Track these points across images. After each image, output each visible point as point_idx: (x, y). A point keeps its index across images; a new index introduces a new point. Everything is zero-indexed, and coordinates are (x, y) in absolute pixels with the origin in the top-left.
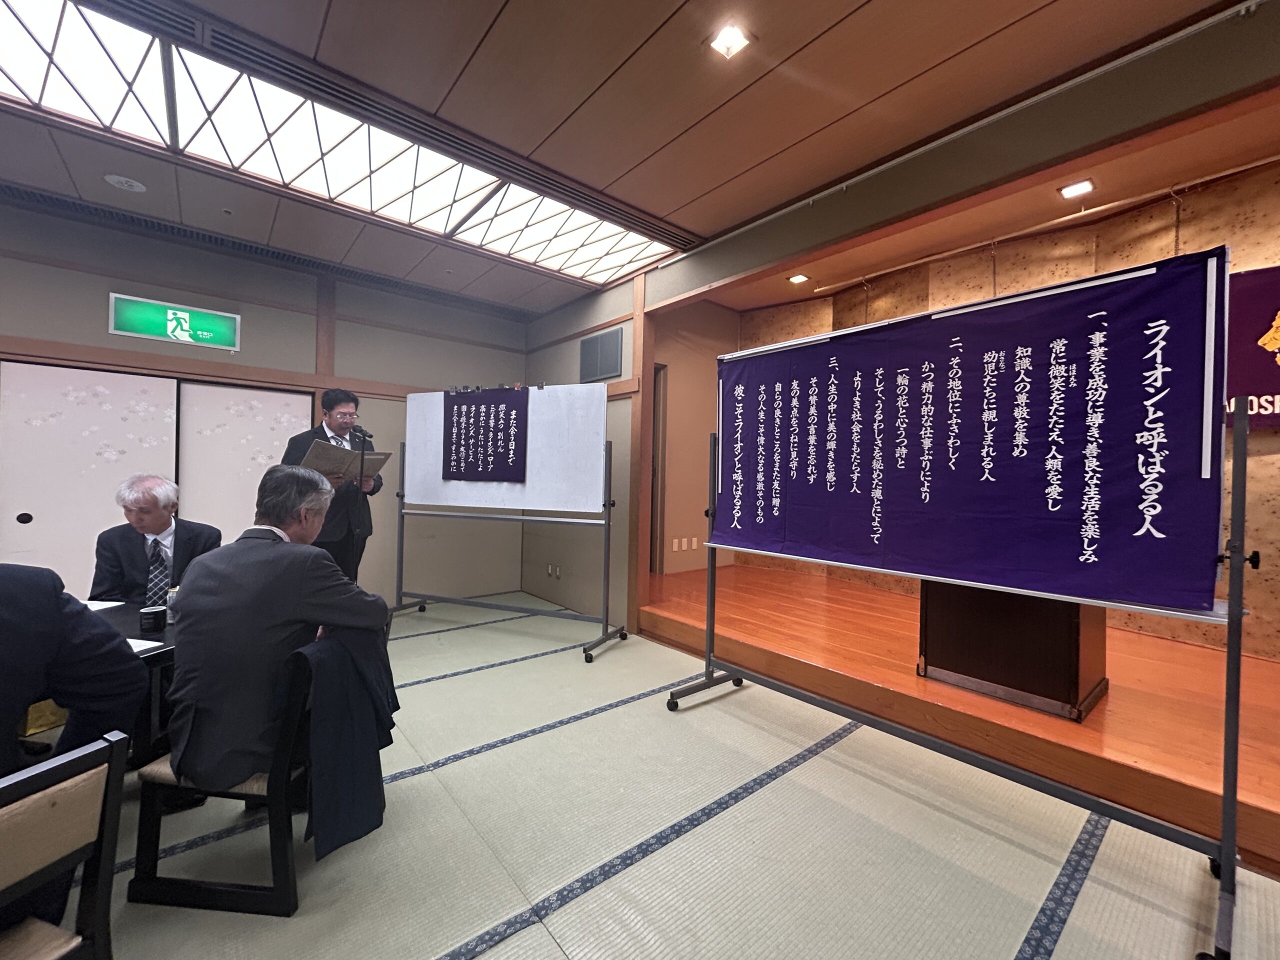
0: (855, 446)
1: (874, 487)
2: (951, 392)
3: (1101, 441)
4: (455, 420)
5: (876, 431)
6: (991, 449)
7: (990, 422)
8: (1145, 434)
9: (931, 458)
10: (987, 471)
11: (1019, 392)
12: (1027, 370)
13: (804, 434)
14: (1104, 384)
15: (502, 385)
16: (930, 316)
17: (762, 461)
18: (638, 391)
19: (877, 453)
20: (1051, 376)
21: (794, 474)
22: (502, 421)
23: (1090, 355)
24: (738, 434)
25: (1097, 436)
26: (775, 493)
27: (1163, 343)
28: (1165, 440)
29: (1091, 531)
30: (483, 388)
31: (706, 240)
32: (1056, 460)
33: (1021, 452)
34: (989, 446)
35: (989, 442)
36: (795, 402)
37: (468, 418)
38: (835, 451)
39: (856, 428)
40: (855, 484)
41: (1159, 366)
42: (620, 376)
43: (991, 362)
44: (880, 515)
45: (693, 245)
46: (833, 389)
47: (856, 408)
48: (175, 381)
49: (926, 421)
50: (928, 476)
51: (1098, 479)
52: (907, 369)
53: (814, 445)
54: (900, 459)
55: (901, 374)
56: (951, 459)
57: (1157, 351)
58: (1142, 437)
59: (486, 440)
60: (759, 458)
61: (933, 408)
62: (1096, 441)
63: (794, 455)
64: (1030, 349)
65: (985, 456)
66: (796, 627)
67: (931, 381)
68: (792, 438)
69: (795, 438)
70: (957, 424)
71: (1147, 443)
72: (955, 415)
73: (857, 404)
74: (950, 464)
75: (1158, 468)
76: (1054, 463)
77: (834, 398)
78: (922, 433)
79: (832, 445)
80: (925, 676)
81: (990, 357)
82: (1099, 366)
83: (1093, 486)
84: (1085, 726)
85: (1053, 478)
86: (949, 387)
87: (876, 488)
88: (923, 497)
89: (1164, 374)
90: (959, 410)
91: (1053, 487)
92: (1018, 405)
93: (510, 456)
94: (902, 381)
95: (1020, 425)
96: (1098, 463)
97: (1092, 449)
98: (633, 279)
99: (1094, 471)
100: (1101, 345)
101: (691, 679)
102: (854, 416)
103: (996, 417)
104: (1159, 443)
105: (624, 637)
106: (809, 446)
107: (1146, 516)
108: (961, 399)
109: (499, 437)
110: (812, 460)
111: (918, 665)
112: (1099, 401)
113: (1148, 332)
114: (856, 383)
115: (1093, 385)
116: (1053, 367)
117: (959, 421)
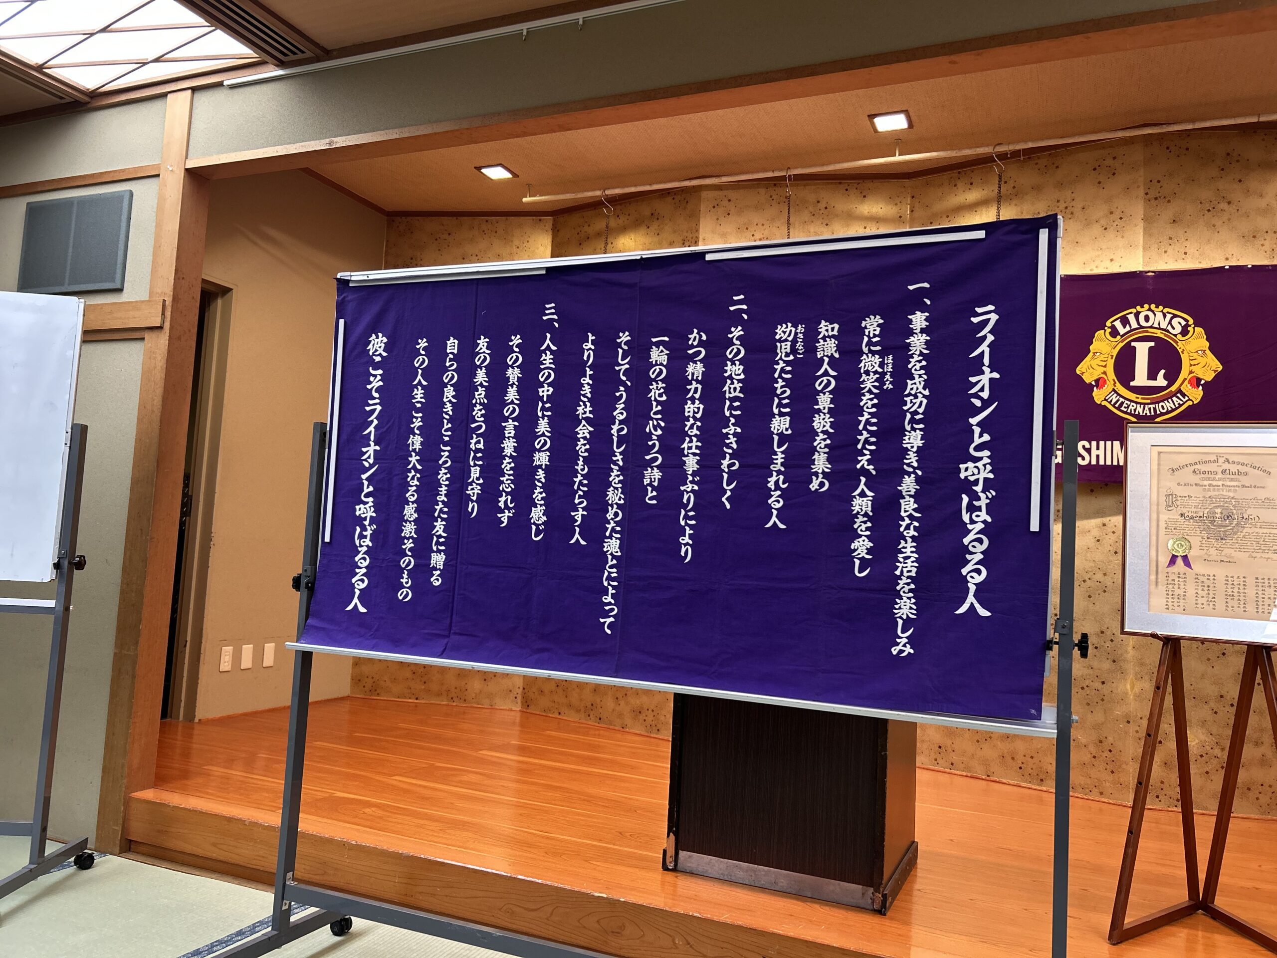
0: (580, 462)
1: (608, 534)
2: (729, 382)
3: (920, 473)
5: (615, 439)
6: (782, 477)
7: (780, 435)
8: (970, 465)
9: (696, 488)
10: (775, 512)
11: (821, 391)
12: (831, 357)
13: (495, 436)
14: (924, 388)
16: (703, 254)
17: (416, 482)
18: (160, 328)
19: (615, 477)
20: (862, 371)
21: (473, 508)
23: (909, 344)
24: (371, 429)
25: (915, 464)
26: (438, 543)
27: (990, 338)
28: (991, 476)
29: (905, 608)
32: (865, 499)
33: (822, 485)
34: (779, 472)
35: (779, 467)
36: (481, 376)
38: (547, 470)
39: (584, 431)
40: (577, 529)
41: (986, 370)
42: (120, 290)
43: (786, 340)
44: (615, 583)
45: (300, 56)
46: (547, 359)
47: (584, 396)
49: (691, 427)
50: (691, 518)
51: (915, 528)
52: (666, 339)
53: (511, 457)
54: (650, 489)
55: (658, 344)
56: (725, 491)
57: (984, 348)
58: (967, 469)
60: (410, 475)
61: (702, 406)
62: (914, 473)
63: (475, 472)
64: (836, 326)
65: (773, 488)
66: (460, 804)
67: (701, 361)
68: (473, 441)
69: (478, 442)
70: (735, 434)
71: (972, 479)
72: (733, 420)
73: (587, 390)
74: (724, 499)
75: (984, 516)
76: (862, 504)
77: (549, 375)
78: (685, 445)
79: (542, 458)
80: (675, 870)
81: (784, 332)
82: (920, 361)
83: (909, 540)
84: (891, 919)
85: (862, 526)
86: (726, 375)
87: (611, 537)
88: (683, 554)
89: (991, 380)
90: (738, 412)
91: (860, 540)
92: (819, 411)
94: (658, 356)
95: (821, 442)
96: (916, 506)
97: (909, 485)
98: (164, 95)
99: (910, 517)
100: (922, 331)
101: (240, 933)
102: (580, 410)
103: (790, 427)
104: (985, 479)
105: (85, 862)
106: (504, 457)
107: (969, 585)
108: (742, 395)
110: (507, 483)
111: (665, 852)
112: (918, 413)
113: (975, 320)
114: (586, 354)
115: (912, 389)
116: (865, 356)
117: (739, 430)
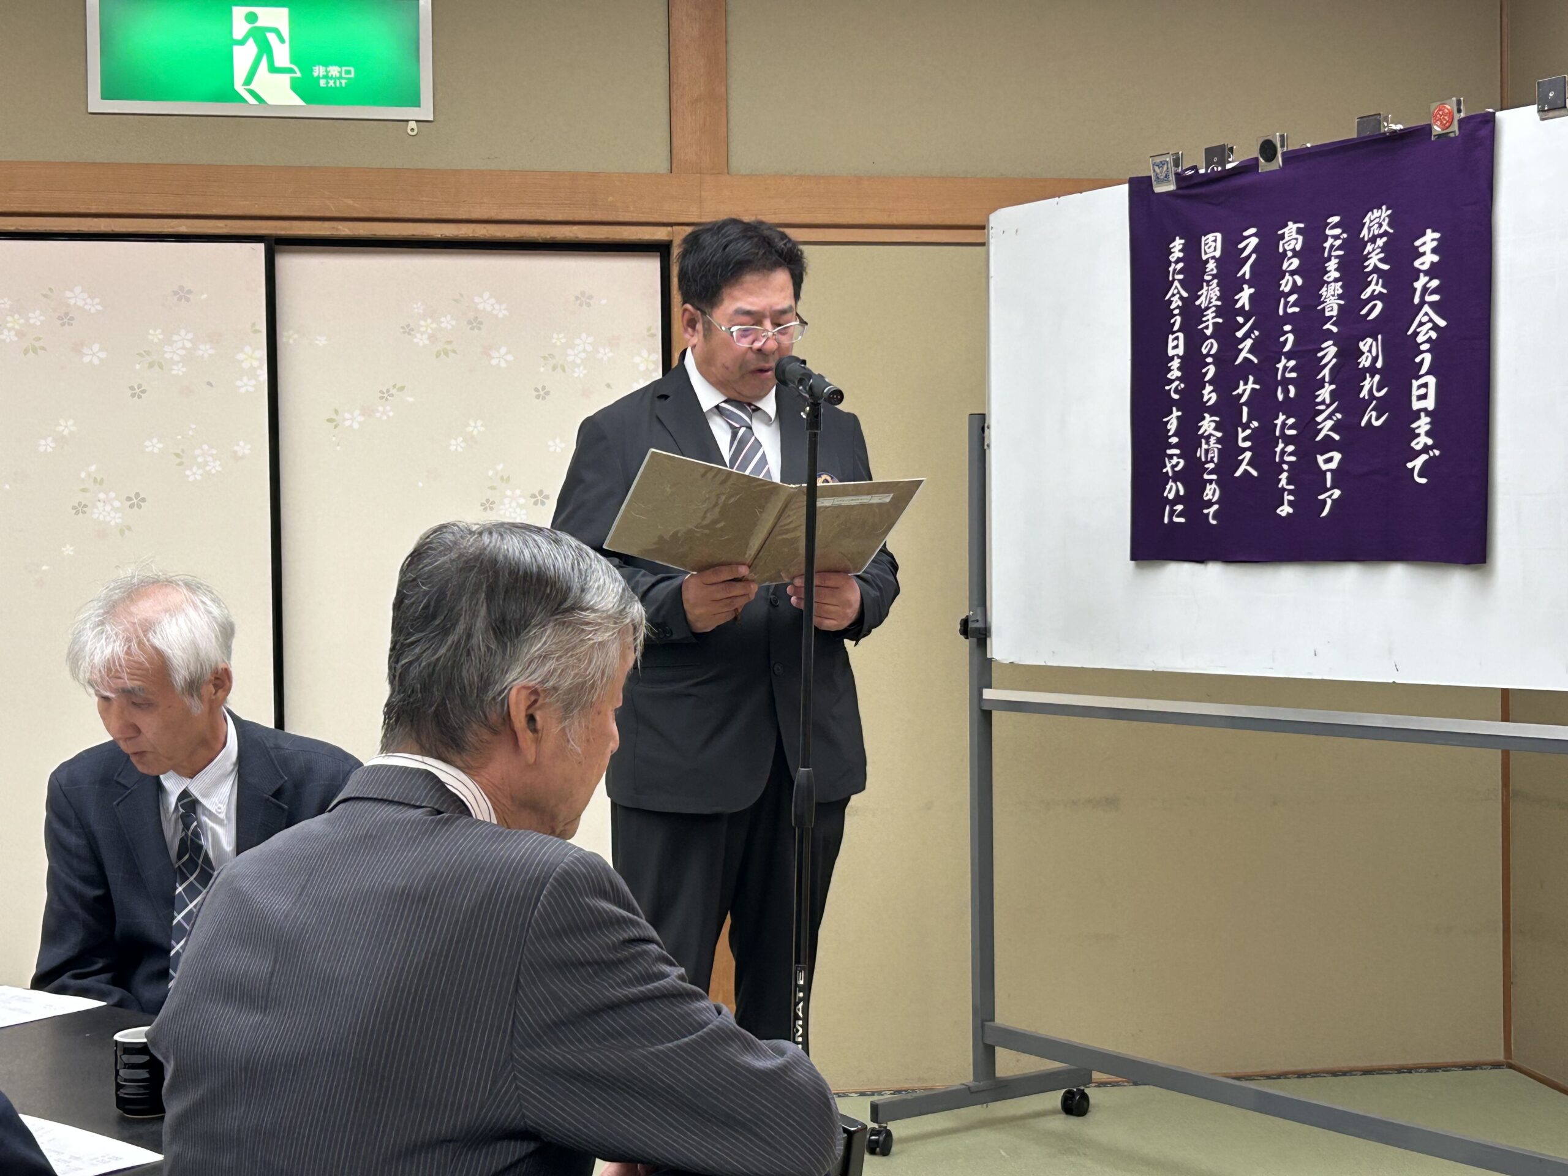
4: (1176, 302)
15: (1376, 119)
22: (1376, 287)
30: (1294, 145)
37: (1230, 286)
48: (261, 247)
59: (1308, 382)
93: (1418, 444)
109: (1365, 362)
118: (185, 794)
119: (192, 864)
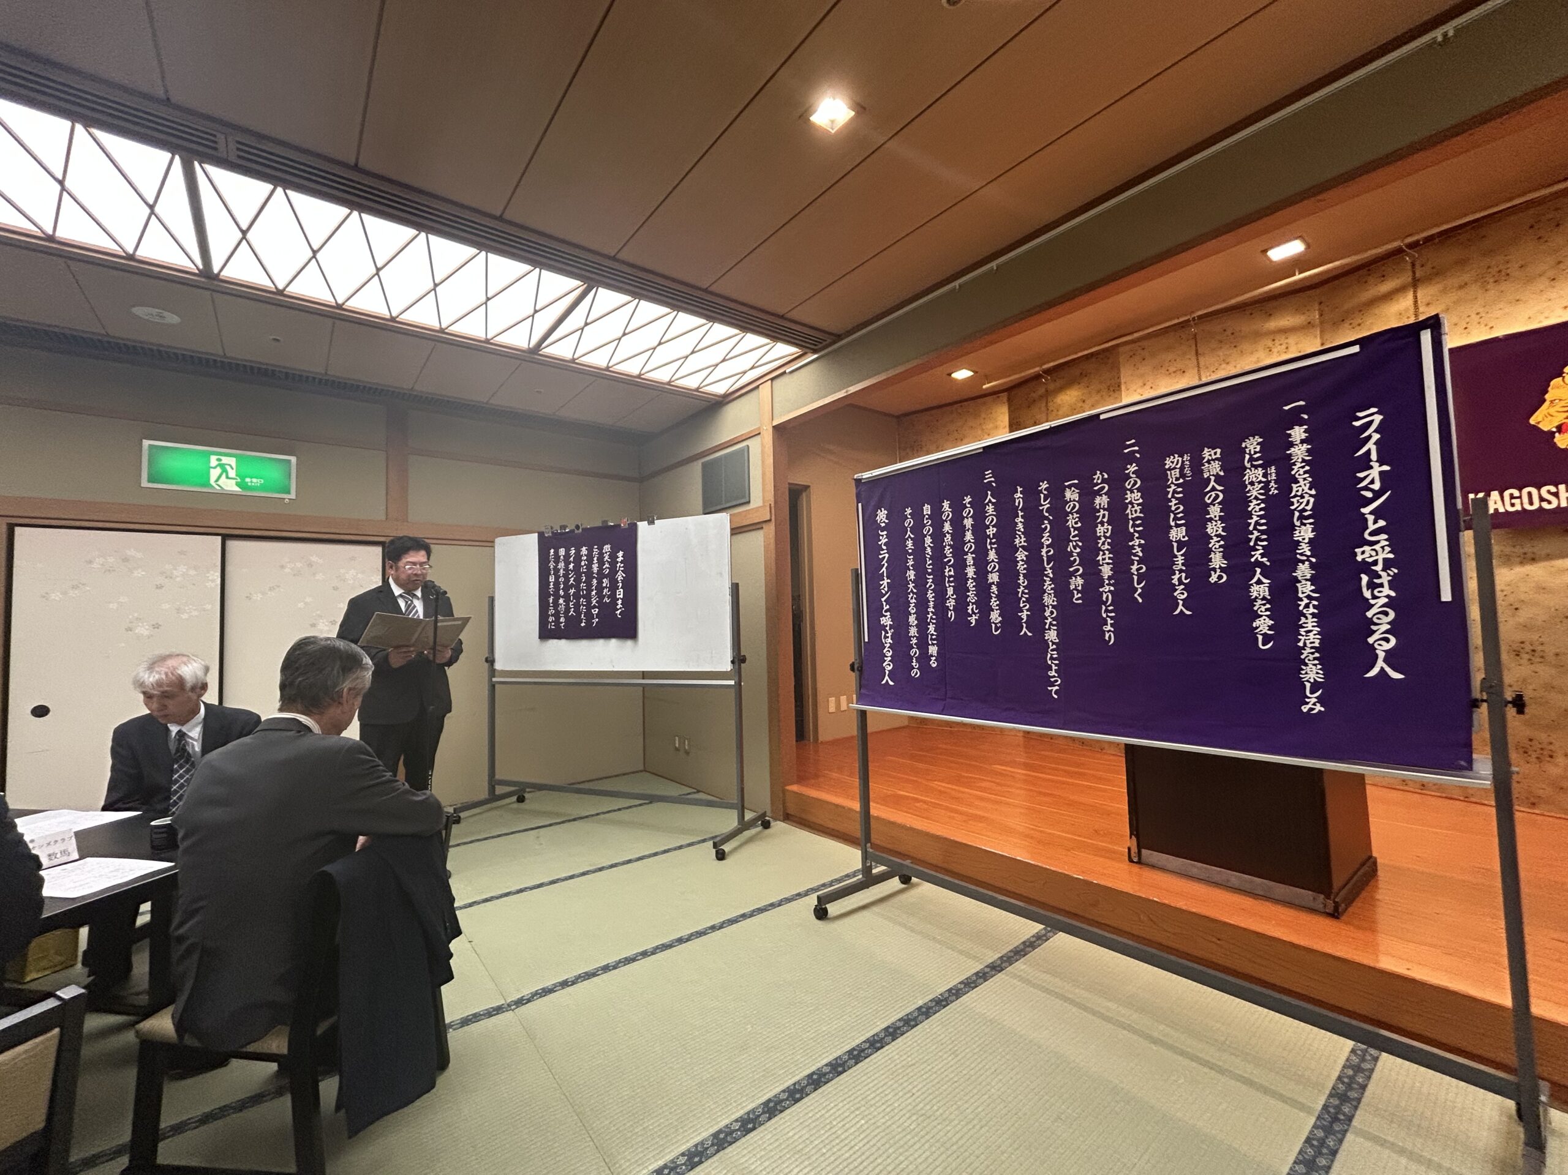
0: (1021, 578)
1: (1047, 627)
2: (1130, 506)
3: (1314, 560)
4: (552, 567)
5: (1045, 559)
6: (1184, 575)
7: (1179, 542)
8: (1367, 548)
9: (1112, 588)
10: (1181, 602)
11: (1211, 504)
12: (1217, 476)
13: (960, 566)
14: (1310, 489)
15: (605, 522)
16: (1098, 415)
17: (914, 601)
18: (770, 520)
19: (1048, 586)
20: (1247, 482)
21: (951, 614)
22: (607, 565)
23: (1290, 455)
24: (884, 569)
25: (1309, 553)
26: (932, 639)
27: (1376, 437)
28: (1391, 556)
29: (1312, 672)
30: (584, 526)
31: (839, 337)
32: (1262, 586)
33: (1220, 577)
34: (1181, 571)
35: (1180, 567)
36: (947, 527)
37: (567, 563)
38: (998, 585)
39: (1021, 555)
40: (1024, 625)
41: (1375, 465)
42: (749, 502)
43: (1175, 468)
44: (1057, 662)
45: (824, 343)
46: (990, 509)
47: (1019, 531)
48: (219, 538)
49: (1103, 544)
50: (1111, 611)
51: (1315, 607)
52: (1076, 481)
53: (973, 578)
54: (1075, 592)
55: (1070, 487)
56: (1136, 589)
57: (1371, 445)
58: (1363, 553)
59: (589, 590)
60: (910, 596)
61: (1110, 527)
62: (1308, 560)
63: (950, 591)
64: (1219, 451)
65: (1177, 583)
66: (983, 804)
67: (1105, 494)
68: (947, 570)
69: (950, 571)
70: (1140, 545)
71: (1370, 560)
72: (1137, 535)
73: (1020, 526)
74: (1136, 595)
75: (1386, 591)
76: (1260, 590)
77: (993, 520)
78: (1100, 558)
79: (994, 578)
80: (1139, 862)
81: (1173, 462)
82: (1303, 467)
83: (1310, 617)
84: (1346, 923)
85: (1261, 607)
86: (1127, 501)
87: (1049, 629)
88: (1107, 638)
89: (1381, 473)
90: (1141, 528)
91: (1261, 619)
92: (1211, 520)
93: (618, 607)
94: (1072, 495)
95: (1215, 544)
96: (1313, 588)
97: (1304, 571)
98: (758, 387)
99: (1309, 597)
100: (1302, 442)
101: (848, 876)
102: (1017, 541)
103: (1187, 534)
104: (1385, 560)
105: (766, 825)
106: (968, 579)
107: (1377, 651)
108: (1142, 515)
109: (604, 585)
110: (972, 597)
111: (1129, 849)
112: (1306, 511)
113: (1357, 424)
114: (1017, 501)
115: (1297, 491)
116: (1248, 471)
117: (1143, 542)
118: (180, 731)
119: (181, 757)
